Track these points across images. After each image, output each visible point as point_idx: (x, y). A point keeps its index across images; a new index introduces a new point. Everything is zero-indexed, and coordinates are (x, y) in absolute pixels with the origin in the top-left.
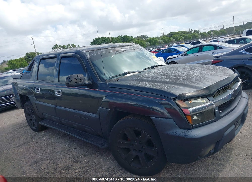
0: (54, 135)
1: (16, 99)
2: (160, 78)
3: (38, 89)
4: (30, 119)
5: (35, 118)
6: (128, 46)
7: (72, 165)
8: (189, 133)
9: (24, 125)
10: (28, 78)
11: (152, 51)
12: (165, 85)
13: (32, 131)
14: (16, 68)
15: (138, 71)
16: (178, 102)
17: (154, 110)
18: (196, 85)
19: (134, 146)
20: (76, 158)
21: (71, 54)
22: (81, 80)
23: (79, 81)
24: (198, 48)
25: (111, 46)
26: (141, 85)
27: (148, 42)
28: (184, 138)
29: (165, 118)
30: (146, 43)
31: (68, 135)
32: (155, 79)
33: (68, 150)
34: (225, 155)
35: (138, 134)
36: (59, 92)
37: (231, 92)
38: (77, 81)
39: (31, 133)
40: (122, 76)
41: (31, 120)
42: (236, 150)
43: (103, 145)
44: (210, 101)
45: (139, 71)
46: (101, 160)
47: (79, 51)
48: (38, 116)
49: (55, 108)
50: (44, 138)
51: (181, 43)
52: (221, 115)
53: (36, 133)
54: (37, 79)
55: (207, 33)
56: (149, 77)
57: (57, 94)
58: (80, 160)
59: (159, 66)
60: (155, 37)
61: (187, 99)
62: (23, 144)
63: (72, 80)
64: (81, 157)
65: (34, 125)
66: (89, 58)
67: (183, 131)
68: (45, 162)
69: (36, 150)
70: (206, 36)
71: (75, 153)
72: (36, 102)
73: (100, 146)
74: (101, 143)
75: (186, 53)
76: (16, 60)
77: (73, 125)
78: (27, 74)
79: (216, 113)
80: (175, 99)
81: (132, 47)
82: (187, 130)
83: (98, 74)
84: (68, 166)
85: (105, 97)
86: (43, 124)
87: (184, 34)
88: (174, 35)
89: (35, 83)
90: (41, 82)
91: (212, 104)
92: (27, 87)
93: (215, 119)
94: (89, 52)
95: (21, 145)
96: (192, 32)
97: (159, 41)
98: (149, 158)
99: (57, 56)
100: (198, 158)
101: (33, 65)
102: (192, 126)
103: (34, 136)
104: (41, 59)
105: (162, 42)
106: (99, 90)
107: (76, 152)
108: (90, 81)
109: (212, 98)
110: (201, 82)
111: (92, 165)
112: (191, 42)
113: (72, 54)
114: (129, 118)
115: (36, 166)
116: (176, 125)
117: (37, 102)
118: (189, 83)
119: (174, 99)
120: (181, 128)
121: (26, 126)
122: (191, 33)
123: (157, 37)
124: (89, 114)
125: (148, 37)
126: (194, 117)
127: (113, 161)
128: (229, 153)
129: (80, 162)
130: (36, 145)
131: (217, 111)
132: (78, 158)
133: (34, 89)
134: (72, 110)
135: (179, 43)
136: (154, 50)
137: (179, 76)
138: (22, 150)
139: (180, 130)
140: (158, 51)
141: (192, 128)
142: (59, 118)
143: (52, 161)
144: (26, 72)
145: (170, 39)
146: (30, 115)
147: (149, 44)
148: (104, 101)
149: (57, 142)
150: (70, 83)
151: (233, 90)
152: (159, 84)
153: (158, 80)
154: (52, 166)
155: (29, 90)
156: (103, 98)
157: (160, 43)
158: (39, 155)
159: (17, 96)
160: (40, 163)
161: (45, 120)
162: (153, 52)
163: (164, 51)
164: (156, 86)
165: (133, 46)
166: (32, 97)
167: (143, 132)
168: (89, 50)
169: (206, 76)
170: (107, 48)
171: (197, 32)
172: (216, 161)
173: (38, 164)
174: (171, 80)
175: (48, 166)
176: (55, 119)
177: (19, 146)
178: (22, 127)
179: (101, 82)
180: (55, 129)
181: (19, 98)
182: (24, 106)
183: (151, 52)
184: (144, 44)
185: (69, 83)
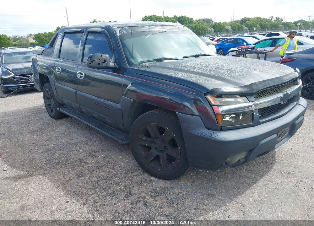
0: (73, 125)
1: (35, 79)
2: (198, 69)
3: (59, 69)
4: (48, 103)
5: (53, 103)
6: (171, 26)
7: (86, 159)
8: (216, 135)
9: (42, 110)
10: (50, 55)
11: (214, 39)
12: (201, 77)
13: (50, 118)
14: (43, 44)
15: (176, 59)
16: (209, 98)
17: (185, 106)
18: (237, 81)
19: (156, 144)
20: (92, 152)
21: (100, 30)
22: (105, 61)
23: (103, 62)
24: (271, 41)
25: (149, 24)
26: (172, 74)
27: (212, 27)
28: (209, 139)
29: (192, 115)
30: (209, 29)
31: (89, 127)
32: (191, 69)
33: (85, 143)
34: (263, 169)
35: (161, 131)
36: (81, 74)
37: (281, 95)
38: (101, 62)
39: (48, 120)
40: (155, 62)
41: (50, 105)
42: (278, 166)
43: (123, 140)
44: (249, 101)
45: (178, 58)
46: (120, 157)
47: (109, 26)
48: (57, 101)
49: (76, 92)
50: (61, 127)
51: (255, 34)
52: (261, 121)
53: (54, 120)
54: (59, 57)
55: (293, 23)
56: (185, 66)
57: (78, 76)
58: (97, 154)
59: (205, 55)
60: (222, 22)
61: (220, 95)
62: (38, 130)
63: (94, 60)
64: (99, 152)
65: (52, 111)
66: (118, 36)
67: (210, 132)
68: (58, 152)
69: (51, 138)
70: (291, 27)
71: (92, 147)
72: (55, 84)
73: (119, 141)
74: (122, 138)
75: (254, 46)
76: (45, 35)
77: (94, 114)
78: (49, 50)
79: (255, 116)
80: (207, 94)
81: (176, 28)
82: (214, 132)
83: (126, 57)
84: (82, 159)
85: (130, 85)
86: (61, 110)
87: (261, 21)
88: (248, 22)
89: (57, 62)
90: (64, 61)
91: (251, 106)
92: (47, 65)
93: (252, 123)
94: (120, 29)
95: (35, 131)
96: (273, 20)
97: (227, 27)
98: (171, 159)
99: (83, 31)
100: (223, 165)
101: (56, 39)
102: (222, 127)
103: (51, 124)
104: (65, 33)
105: (231, 30)
106: (126, 76)
107: (94, 145)
108: (116, 64)
109: (252, 98)
110: (244, 78)
111: (109, 161)
112: (267, 33)
113: (102, 30)
114: (154, 112)
115: (48, 154)
116: (203, 124)
117: (57, 84)
118: (229, 77)
119: (205, 94)
120: (208, 129)
121: (44, 111)
122: (271, 22)
123: (226, 23)
124: (112, 103)
125: (213, 21)
126: (227, 117)
127: (133, 160)
128: (268, 168)
129: (96, 156)
130: (51, 133)
131: (256, 114)
132: (95, 152)
133: (54, 68)
134: (93, 96)
135: (253, 32)
136: (217, 38)
137: (221, 69)
138: (35, 136)
139: (207, 130)
140: (221, 41)
141: (222, 129)
142: (79, 105)
143: (66, 152)
144: (48, 47)
145: (242, 27)
146: (48, 99)
147: (212, 30)
148: (129, 90)
149: (75, 133)
150: (92, 64)
151: (285, 93)
152: (193, 75)
153: (195, 71)
154: (64, 157)
155: (50, 69)
156: (128, 86)
157: (227, 31)
158: (52, 144)
159: (36, 76)
160: (53, 152)
161: (64, 106)
162: (216, 41)
163: (229, 41)
164: (189, 76)
165: (178, 27)
166: (52, 78)
167: (167, 129)
168: (121, 26)
169: (254, 72)
170: (144, 25)
171: (279, 21)
172: (250, 175)
173: (49, 153)
174: (210, 72)
175: (60, 156)
176: (75, 106)
177: (33, 131)
178: (39, 113)
179: (129, 67)
180: (76, 119)
181: (38, 77)
182: (43, 88)
183: (213, 41)
184: (206, 30)
185: (90, 64)
